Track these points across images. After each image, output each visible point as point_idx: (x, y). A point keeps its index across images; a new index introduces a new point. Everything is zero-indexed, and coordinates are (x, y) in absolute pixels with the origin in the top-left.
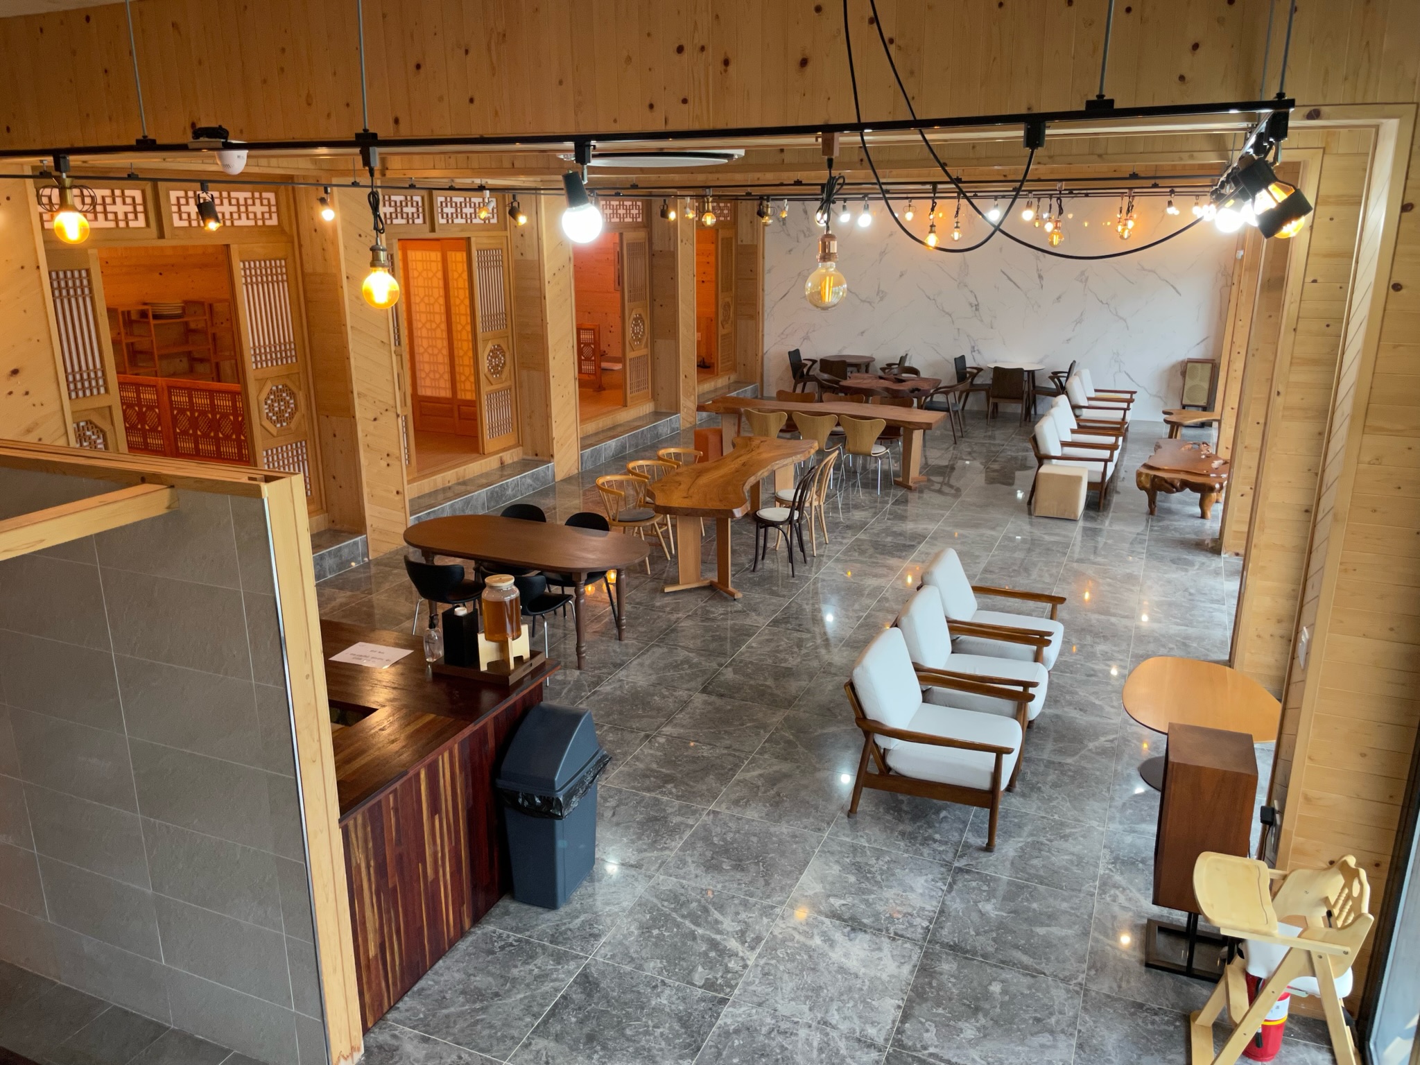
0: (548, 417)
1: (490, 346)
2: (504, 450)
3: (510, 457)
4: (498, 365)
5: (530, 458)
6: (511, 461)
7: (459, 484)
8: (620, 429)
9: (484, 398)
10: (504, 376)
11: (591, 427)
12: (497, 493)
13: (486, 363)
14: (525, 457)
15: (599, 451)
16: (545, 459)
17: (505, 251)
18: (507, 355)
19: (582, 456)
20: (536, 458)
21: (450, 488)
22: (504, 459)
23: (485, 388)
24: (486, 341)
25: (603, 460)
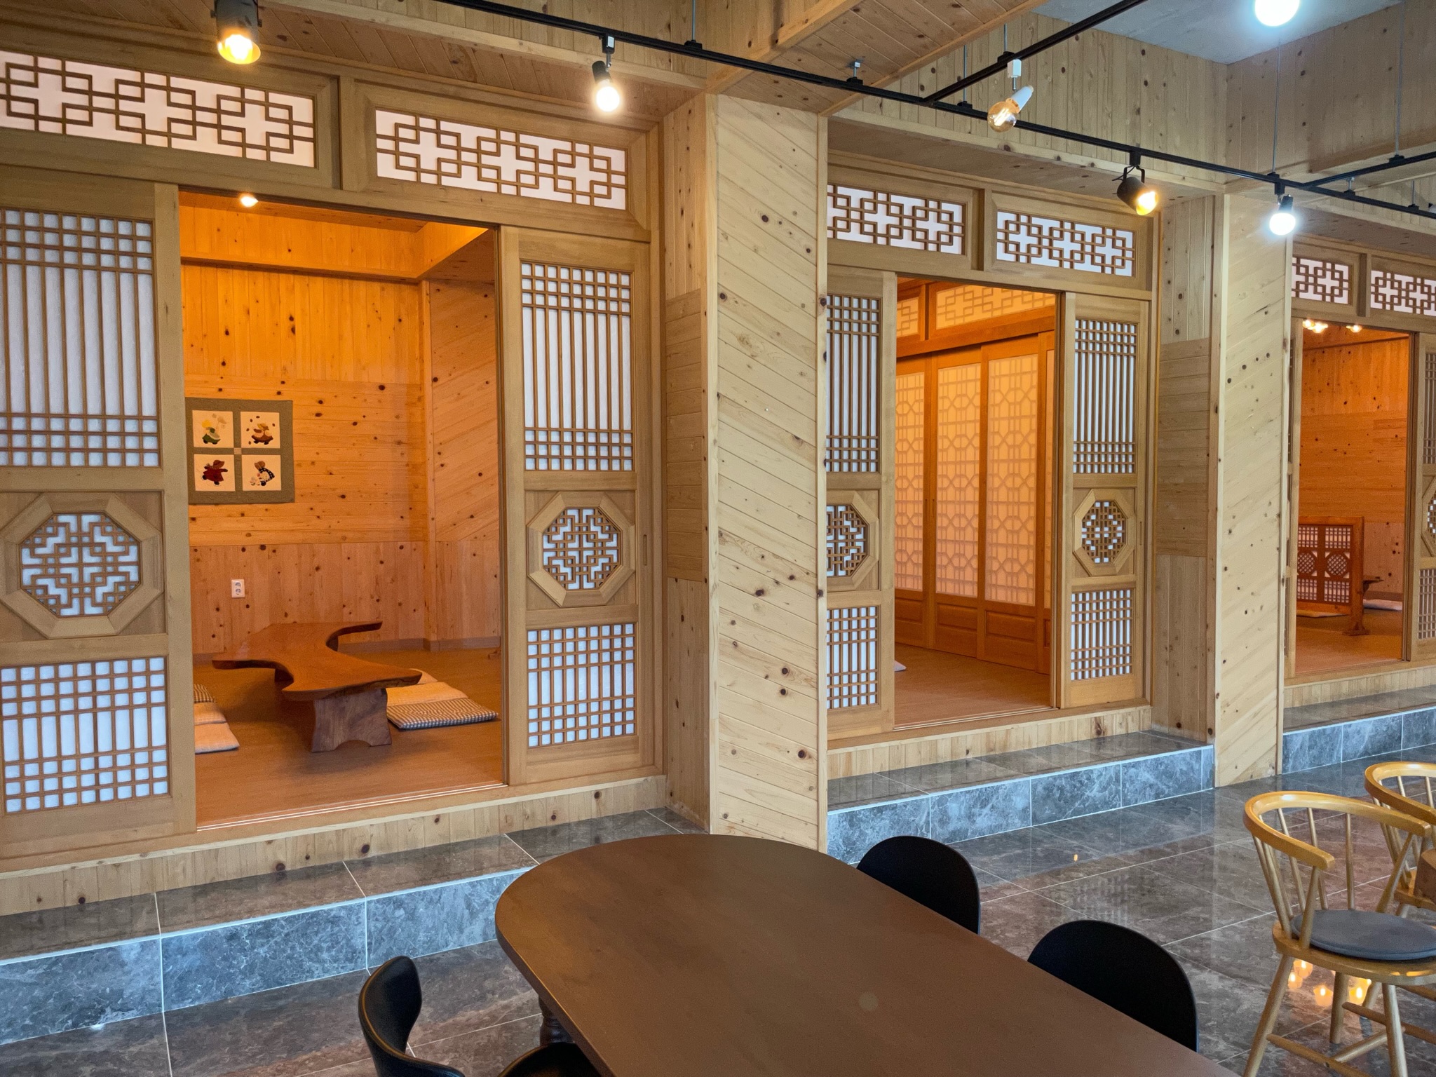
0: (1206, 649)
1: (1090, 501)
2: (1108, 706)
3: (1117, 722)
4: (1108, 541)
5: (1165, 729)
6: (1120, 731)
7: (990, 760)
8: (1389, 703)
9: (1068, 598)
10: (1119, 562)
11: (1320, 690)
12: (1061, 789)
13: (1080, 533)
14: (1157, 727)
15: (1333, 736)
16: (1197, 736)
17: (1143, 326)
18: (1131, 522)
19: (1286, 741)
20: (1178, 732)
21: (967, 763)
22: (1106, 723)
23: (1071, 580)
24: (1081, 490)
25: (1339, 756)
